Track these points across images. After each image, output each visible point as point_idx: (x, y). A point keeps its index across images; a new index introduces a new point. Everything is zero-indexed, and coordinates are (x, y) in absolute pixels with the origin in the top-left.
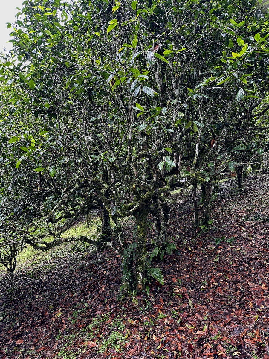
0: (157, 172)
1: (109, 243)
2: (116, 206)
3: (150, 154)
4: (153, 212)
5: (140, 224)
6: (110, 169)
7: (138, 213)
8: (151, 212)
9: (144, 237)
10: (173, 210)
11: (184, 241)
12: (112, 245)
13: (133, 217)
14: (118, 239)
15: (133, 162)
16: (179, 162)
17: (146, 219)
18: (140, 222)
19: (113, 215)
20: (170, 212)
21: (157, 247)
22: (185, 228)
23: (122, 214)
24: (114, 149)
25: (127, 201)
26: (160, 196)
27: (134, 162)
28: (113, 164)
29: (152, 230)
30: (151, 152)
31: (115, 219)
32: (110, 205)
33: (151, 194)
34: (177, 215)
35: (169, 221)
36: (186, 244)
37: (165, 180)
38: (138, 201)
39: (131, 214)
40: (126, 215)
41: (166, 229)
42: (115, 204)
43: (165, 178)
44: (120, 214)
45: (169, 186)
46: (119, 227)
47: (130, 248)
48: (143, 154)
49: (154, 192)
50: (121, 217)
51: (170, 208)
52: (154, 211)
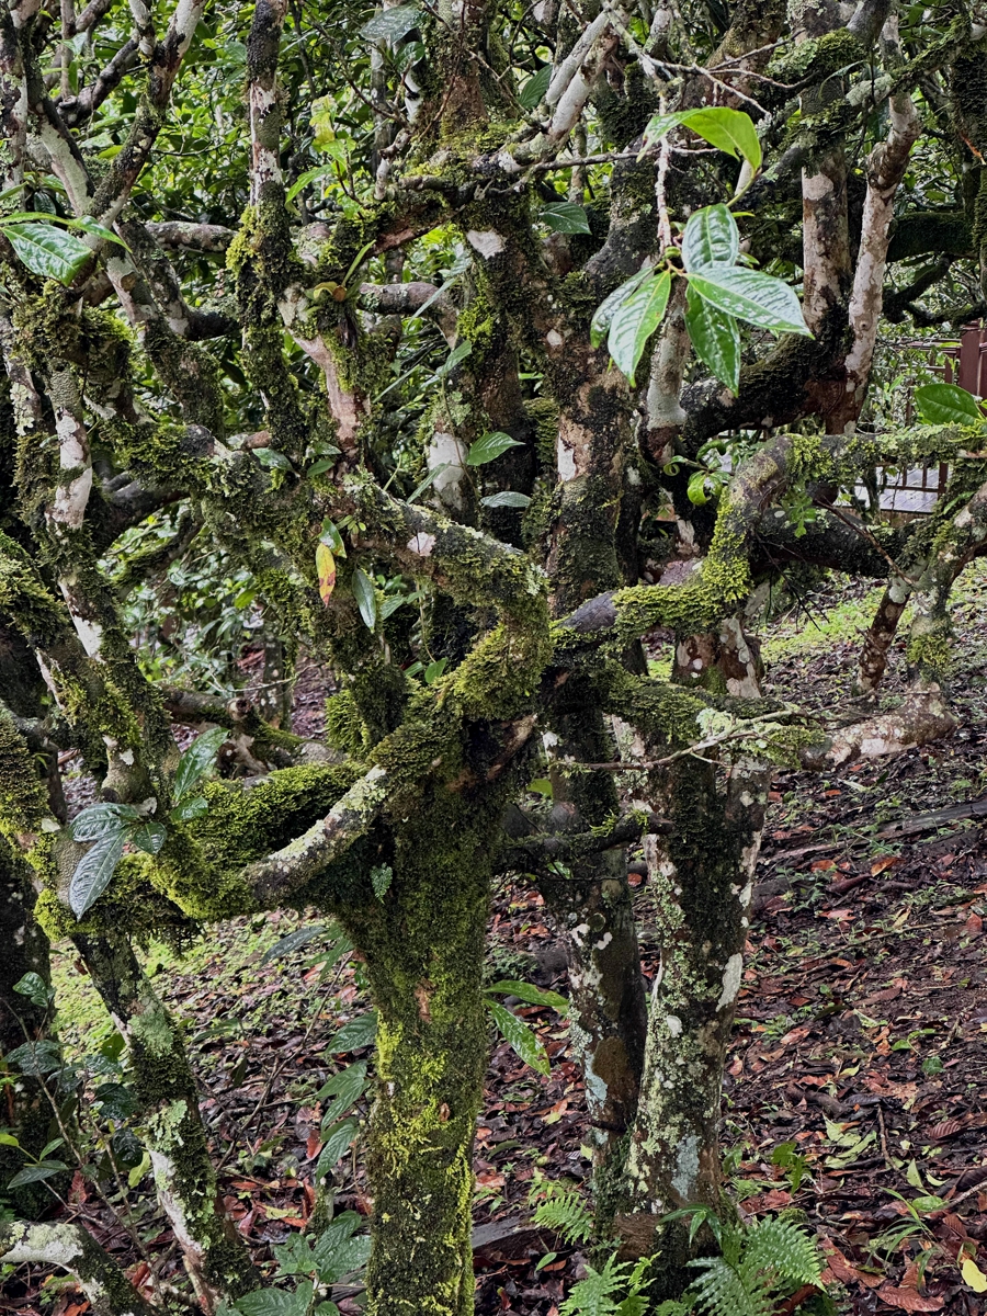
0: (597, 396)
1: (40, 1231)
2: (109, 796)
3: (513, 178)
4: (560, 868)
5: (400, 1010)
6: (40, 367)
7: (381, 879)
8: (530, 862)
9: (448, 1156)
10: (786, 845)
11: (910, 1193)
12: (75, 1250)
13: (316, 924)
14: (147, 1185)
15: (310, 284)
16: (860, 282)
17: (474, 950)
18: (398, 980)
19: (79, 908)
20: (749, 860)
21: (598, 1260)
22: (925, 1043)
23: (182, 889)
24: (83, 114)
25: (244, 743)
26: (632, 681)
27: (329, 273)
28: (71, 298)
29: (542, 1067)
30: (525, 161)
31: (104, 948)
32: (39, 786)
33: (530, 652)
34: (839, 896)
35: (735, 962)
36: (935, 1224)
37: (696, 487)
38: (375, 740)
39: (298, 892)
40: (231, 907)
41: (711, 1062)
42: (101, 772)
43: (686, 473)
44: (159, 898)
45: (741, 567)
46: (159, 1041)
47: (288, 1283)
48: (434, 186)
49: (558, 629)
50: (181, 928)
51: (749, 821)
52: (565, 855)
